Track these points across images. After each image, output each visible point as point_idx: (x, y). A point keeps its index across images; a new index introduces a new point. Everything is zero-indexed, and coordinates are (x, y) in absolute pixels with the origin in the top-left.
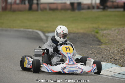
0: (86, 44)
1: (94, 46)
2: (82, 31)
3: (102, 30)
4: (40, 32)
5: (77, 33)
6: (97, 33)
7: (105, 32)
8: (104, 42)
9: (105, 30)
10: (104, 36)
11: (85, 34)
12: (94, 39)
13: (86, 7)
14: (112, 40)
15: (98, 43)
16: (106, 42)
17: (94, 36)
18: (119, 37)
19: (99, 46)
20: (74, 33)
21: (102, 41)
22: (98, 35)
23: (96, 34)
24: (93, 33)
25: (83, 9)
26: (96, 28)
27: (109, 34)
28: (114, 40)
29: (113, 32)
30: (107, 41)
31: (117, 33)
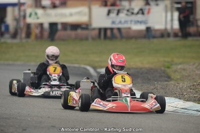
0: (150, 80)
1: (159, 83)
2: (147, 66)
3: (176, 64)
4: (89, 68)
5: (141, 68)
6: (168, 68)
7: (179, 67)
8: (175, 79)
9: (181, 64)
10: (178, 72)
11: (152, 69)
12: (163, 74)
13: (158, 34)
14: (186, 76)
15: (166, 79)
16: (178, 79)
17: (164, 72)
18: (197, 72)
19: (166, 83)
20: (136, 69)
21: (172, 77)
22: (168, 71)
23: (166, 69)
24: (163, 68)
25: (154, 37)
26: (168, 62)
27: (184, 70)
28: (189, 76)
29: (191, 67)
30: (179, 77)
31: (196, 68)
